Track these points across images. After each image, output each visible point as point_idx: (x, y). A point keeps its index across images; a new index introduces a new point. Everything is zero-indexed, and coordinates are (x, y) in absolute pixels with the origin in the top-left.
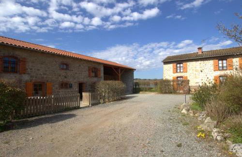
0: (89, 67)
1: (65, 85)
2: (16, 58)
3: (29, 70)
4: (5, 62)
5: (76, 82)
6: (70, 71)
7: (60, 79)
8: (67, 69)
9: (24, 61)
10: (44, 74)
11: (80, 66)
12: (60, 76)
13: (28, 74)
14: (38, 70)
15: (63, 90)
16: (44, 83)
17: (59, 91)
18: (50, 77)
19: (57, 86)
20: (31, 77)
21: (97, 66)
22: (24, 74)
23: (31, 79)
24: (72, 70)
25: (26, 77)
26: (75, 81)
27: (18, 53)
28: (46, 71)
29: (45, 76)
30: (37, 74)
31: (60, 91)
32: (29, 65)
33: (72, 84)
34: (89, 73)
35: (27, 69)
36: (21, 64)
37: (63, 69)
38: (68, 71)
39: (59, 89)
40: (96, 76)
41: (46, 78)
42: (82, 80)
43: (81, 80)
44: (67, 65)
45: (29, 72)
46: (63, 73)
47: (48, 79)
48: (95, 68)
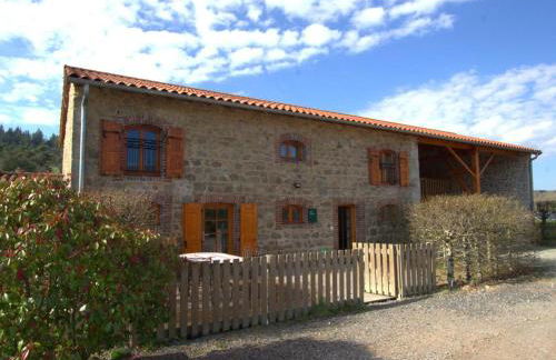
0: (369, 150)
1: (295, 214)
2: (158, 130)
3: (191, 166)
4: (130, 144)
5: (327, 204)
6: (309, 164)
7: (282, 193)
8: (299, 159)
9: (178, 138)
10: (234, 177)
11: (339, 147)
12: (279, 181)
13: (190, 177)
14: (217, 164)
15: (289, 230)
16: (232, 205)
17: (278, 232)
18: (251, 185)
19: (270, 215)
20: (197, 186)
21: (395, 145)
22: (179, 177)
23: (199, 192)
24: (316, 163)
25: (183, 189)
26: (326, 198)
27: (162, 115)
28: (238, 166)
29: (235, 185)
30: (214, 179)
31: (281, 232)
32: (192, 151)
33: (315, 211)
34: (370, 170)
35: (187, 163)
36: (170, 147)
37: (287, 159)
38: (302, 166)
39: (278, 228)
40: (393, 180)
41: (240, 189)
42: (348, 194)
43: (346, 196)
44: (298, 145)
45: (192, 173)
46: (287, 172)
47: (244, 193)
48: (388, 153)
